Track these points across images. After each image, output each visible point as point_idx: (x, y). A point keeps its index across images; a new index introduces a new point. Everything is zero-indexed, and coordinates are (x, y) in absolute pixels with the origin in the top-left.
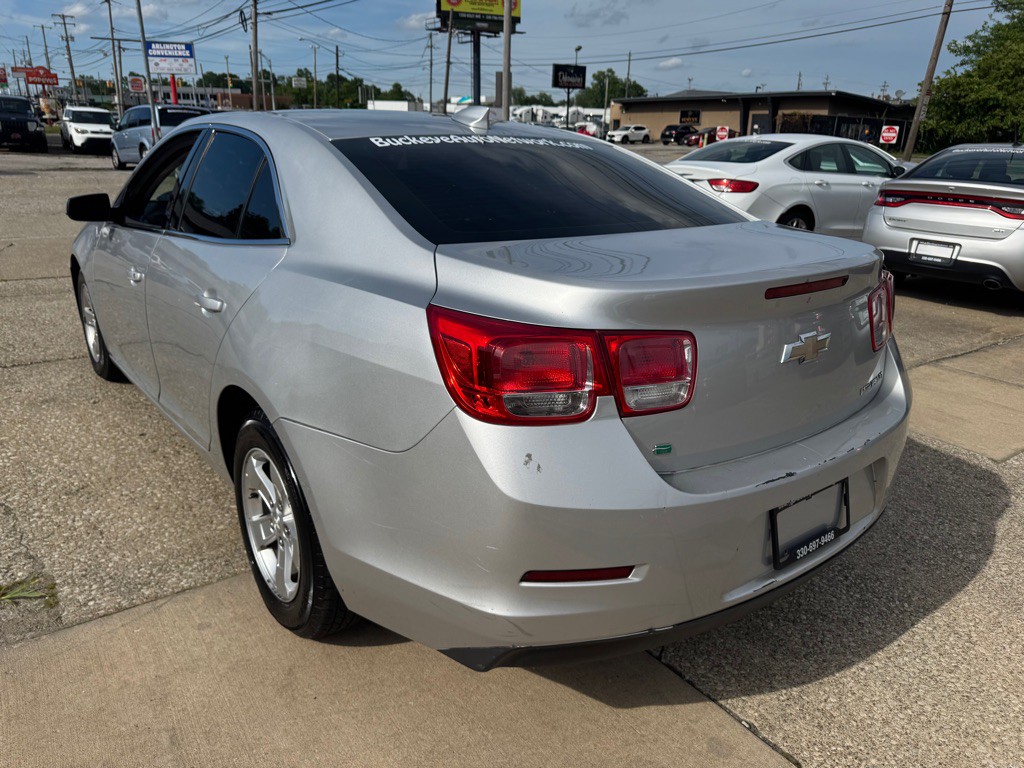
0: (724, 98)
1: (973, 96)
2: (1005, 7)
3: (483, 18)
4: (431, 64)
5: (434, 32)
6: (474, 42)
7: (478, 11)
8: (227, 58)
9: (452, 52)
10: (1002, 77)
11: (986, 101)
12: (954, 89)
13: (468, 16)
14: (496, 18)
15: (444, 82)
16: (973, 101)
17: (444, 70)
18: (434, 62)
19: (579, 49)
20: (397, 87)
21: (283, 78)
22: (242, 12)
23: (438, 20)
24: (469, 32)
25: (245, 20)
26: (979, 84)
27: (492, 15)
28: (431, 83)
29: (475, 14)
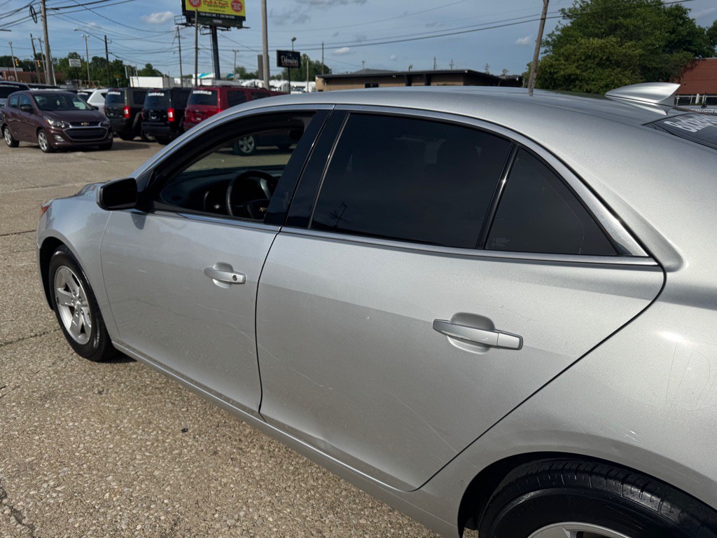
0: (395, 74)
1: (562, 73)
2: (568, 16)
3: (218, 17)
4: (180, 50)
5: (180, 26)
6: (212, 34)
7: (214, 12)
8: (11, 44)
9: (198, 41)
10: (578, 61)
11: (570, 75)
12: (549, 68)
13: (207, 15)
14: (227, 17)
15: (194, 63)
16: (561, 76)
17: (194, 54)
18: (182, 48)
19: (294, 40)
20: (149, 66)
21: (56, 60)
22: (31, 8)
23: (184, 17)
24: (208, 26)
25: (35, 14)
26: (565, 65)
27: (224, 15)
28: (181, 63)
29: (212, 13)
